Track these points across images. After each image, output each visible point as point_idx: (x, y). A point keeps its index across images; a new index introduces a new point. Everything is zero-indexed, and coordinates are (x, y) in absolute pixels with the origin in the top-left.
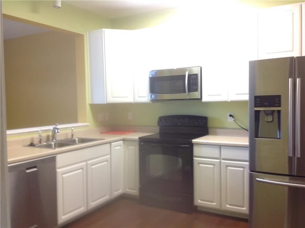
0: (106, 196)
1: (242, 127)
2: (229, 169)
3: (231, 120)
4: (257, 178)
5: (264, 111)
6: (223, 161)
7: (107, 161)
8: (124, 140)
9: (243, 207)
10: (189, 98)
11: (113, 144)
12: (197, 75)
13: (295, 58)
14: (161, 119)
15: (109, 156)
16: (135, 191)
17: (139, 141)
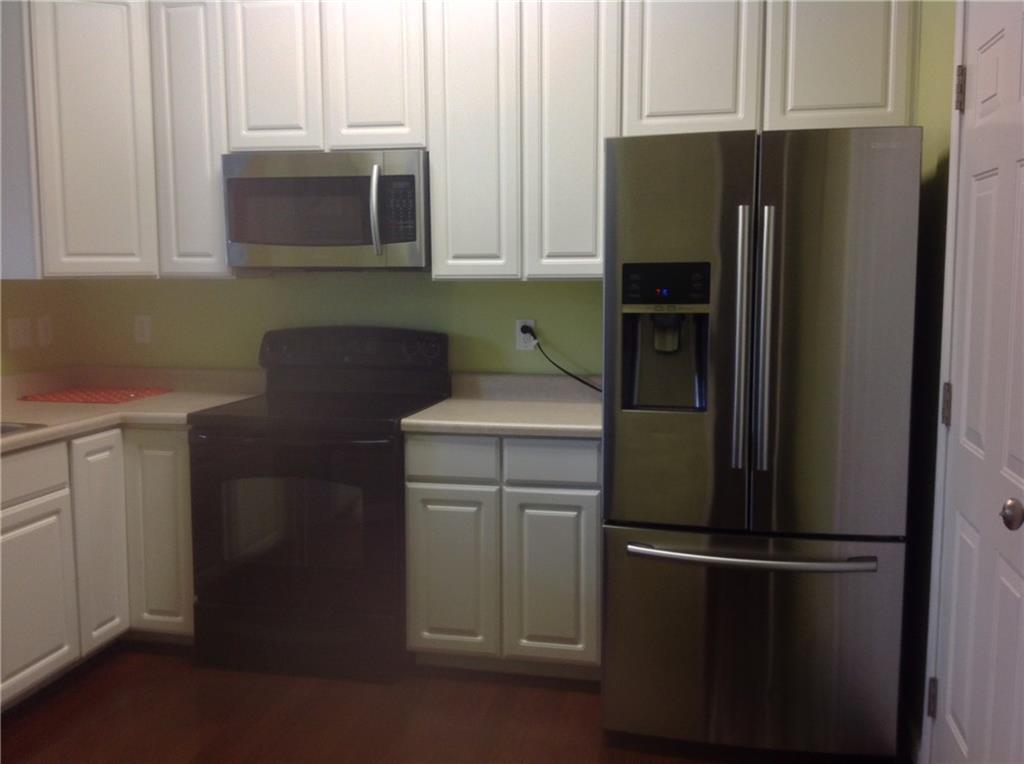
0: (60, 647)
1: (563, 370)
2: (531, 517)
3: (526, 344)
4: (630, 547)
5: (652, 316)
6: (507, 489)
7: (56, 512)
8: (123, 426)
9: (574, 641)
10: (383, 265)
11: (77, 442)
12: (410, 179)
13: (759, 137)
14: (274, 342)
15: (66, 491)
16: (180, 619)
17: (190, 426)
